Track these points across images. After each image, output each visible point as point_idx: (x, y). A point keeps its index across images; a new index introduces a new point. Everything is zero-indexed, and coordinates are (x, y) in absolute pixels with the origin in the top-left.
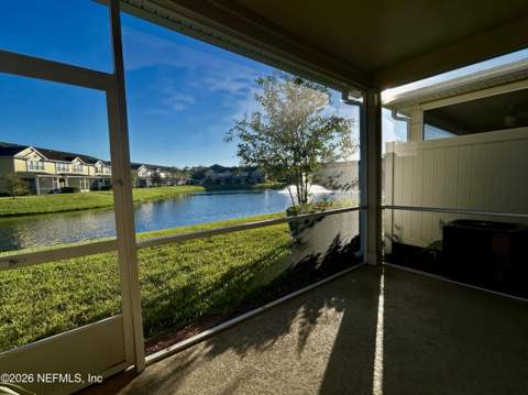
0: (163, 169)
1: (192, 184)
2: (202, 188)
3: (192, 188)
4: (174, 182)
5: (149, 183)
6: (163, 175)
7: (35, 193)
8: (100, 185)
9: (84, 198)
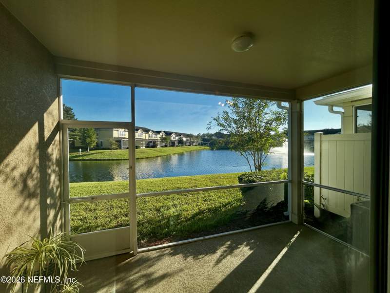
0: (185, 135)
1: (202, 145)
2: (208, 148)
3: (203, 147)
4: (191, 144)
5: (176, 144)
6: (184, 139)
7: (120, 148)
8: (151, 144)
9: (142, 152)
